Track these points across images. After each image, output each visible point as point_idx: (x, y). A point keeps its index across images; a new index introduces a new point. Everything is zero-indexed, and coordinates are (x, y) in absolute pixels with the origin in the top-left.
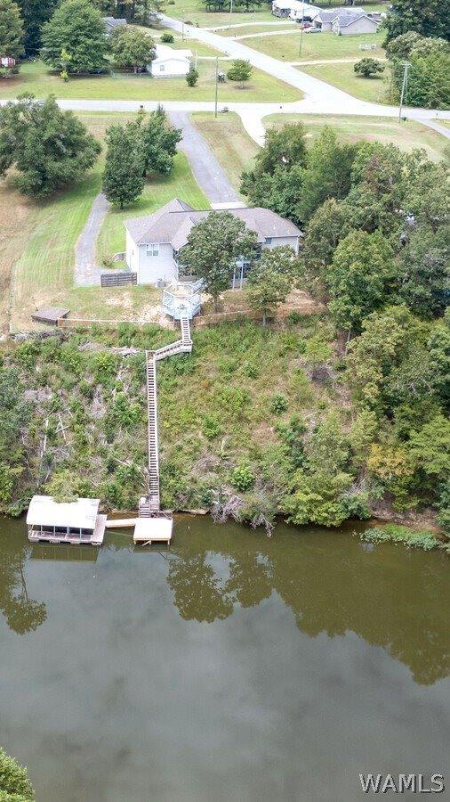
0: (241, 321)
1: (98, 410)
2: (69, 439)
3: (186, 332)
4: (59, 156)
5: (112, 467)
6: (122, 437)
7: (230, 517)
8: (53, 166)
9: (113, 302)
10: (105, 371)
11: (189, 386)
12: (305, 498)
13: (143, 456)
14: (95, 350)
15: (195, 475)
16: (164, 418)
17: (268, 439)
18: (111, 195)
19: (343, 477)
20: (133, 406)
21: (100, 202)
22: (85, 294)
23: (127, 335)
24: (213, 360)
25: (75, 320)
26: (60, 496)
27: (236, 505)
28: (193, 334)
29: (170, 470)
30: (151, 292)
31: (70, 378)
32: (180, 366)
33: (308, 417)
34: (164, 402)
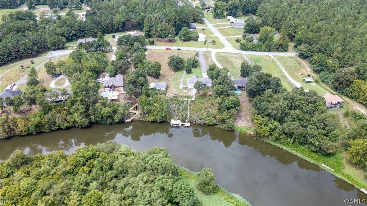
0: (202, 96)
1: (181, 108)
2: (177, 112)
3: (194, 97)
4: (179, 64)
5: (182, 116)
6: (184, 112)
7: (198, 123)
8: (178, 66)
9: (184, 91)
10: (182, 102)
11: (194, 105)
12: (208, 121)
13: (187, 114)
14: (181, 99)
15: (194, 117)
16: (190, 109)
17: (204, 113)
18: (186, 72)
19: (213, 119)
20: (186, 107)
21: (185, 72)
22: (180, 90)
23: (186, 97)
24: (198, 101)
25: (179, 94)
26: (175, 119)
27: (199, 122)
28: (195, 97)
29: (190, 117)
30: (190, 90)
31: (177, 103)
32: (193, 102)
33: (210, 110)
34: (190, 107)
